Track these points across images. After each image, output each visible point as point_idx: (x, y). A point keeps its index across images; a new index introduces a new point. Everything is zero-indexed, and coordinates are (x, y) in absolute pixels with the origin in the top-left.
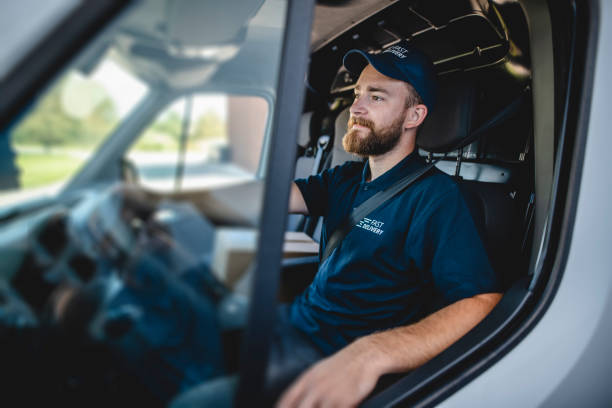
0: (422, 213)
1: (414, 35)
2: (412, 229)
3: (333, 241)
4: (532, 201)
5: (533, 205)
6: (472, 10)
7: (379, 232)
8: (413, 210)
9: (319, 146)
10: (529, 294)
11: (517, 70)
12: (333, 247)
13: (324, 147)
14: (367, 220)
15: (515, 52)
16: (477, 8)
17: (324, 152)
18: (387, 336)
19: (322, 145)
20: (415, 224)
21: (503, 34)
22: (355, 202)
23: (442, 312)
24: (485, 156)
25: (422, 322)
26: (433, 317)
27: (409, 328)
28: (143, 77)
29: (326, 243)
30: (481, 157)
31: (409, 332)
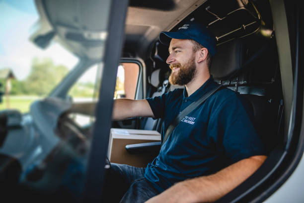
0: (216, 110)
1: (209, 24)
2: (210, 120)
3: (168, 132)
4: (282, 104)
7: (193, 123)
8: (210, 110)
9: (164, 86)
10: (285, 153)
11: (267, 33)
12: (168, 135)
13: (166, 86)
14: (187, 117)
17: (166, 88)
18: (195, 182)
19: (165, 85)
20: (212, 117)
21: (257, 16)
22: (180, 109)
23: (229, 168)
25: (218, 174)
26: (224, 171)
27: (209, 177)
28: (76, 54)
29: (165, 133)
30: (250, 83)
31: (208, 180)
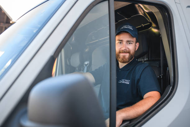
4: (168, 70)
5: (168, 71)
6: (138, 13)
7: (128, 83)
15: (154, 25)
16: (140, 13)
19: (86, 65)
21: (149, 20)
24: (151, 59)
30: (150, 59)
